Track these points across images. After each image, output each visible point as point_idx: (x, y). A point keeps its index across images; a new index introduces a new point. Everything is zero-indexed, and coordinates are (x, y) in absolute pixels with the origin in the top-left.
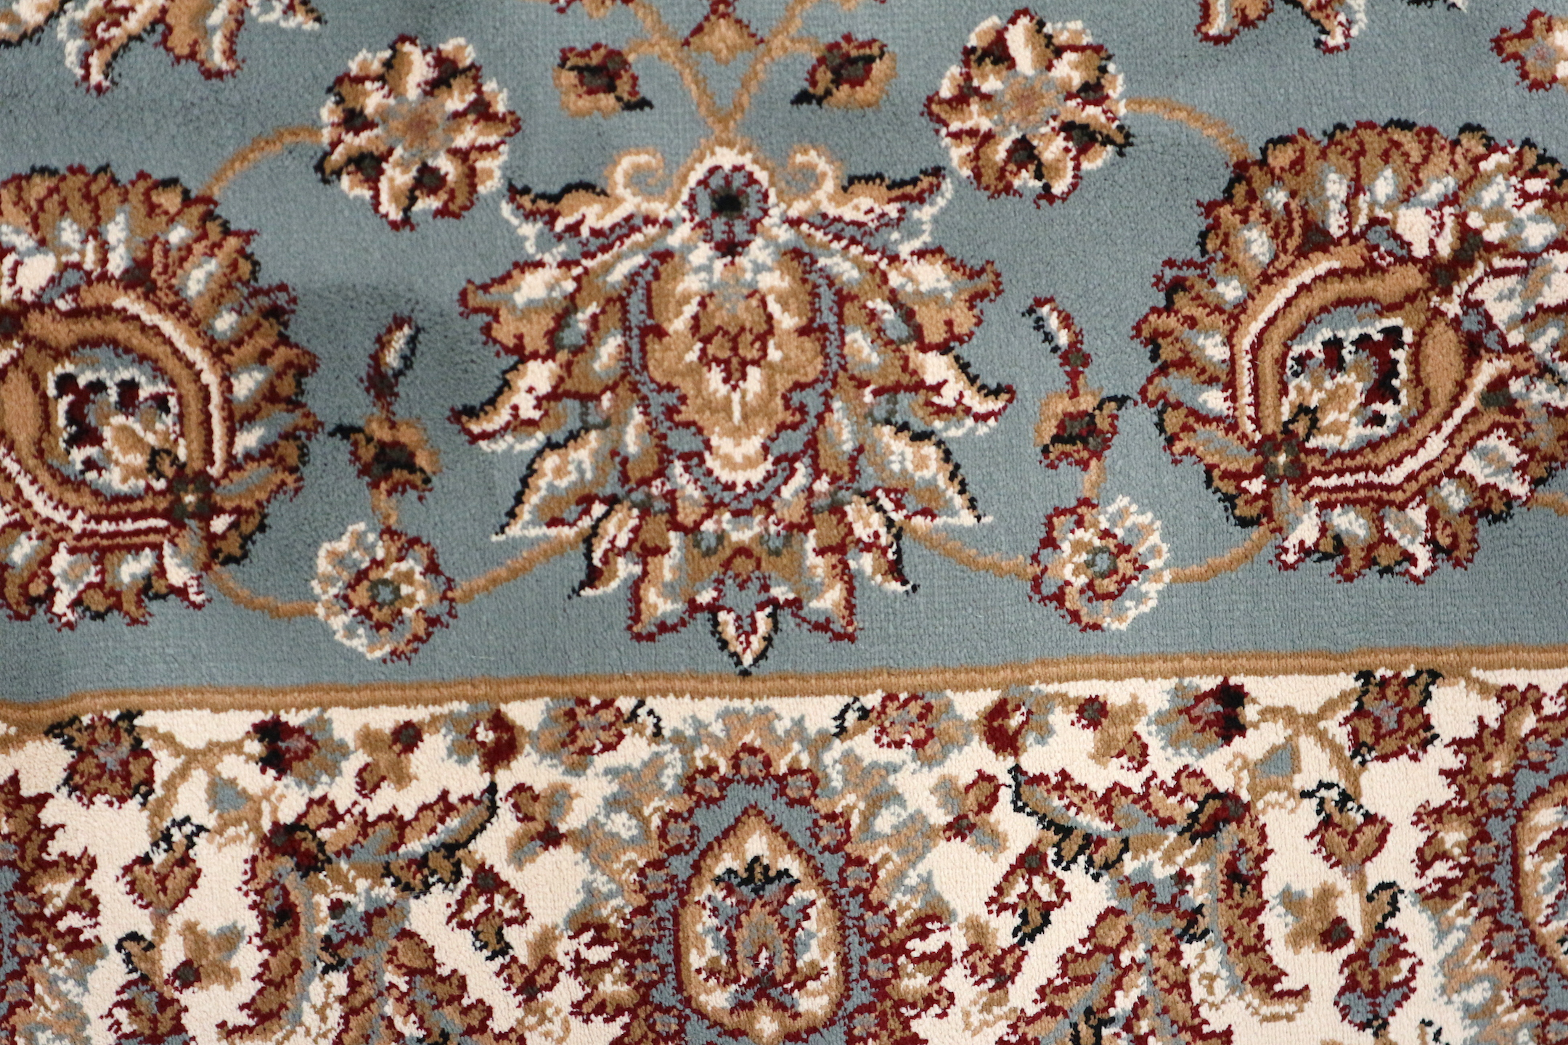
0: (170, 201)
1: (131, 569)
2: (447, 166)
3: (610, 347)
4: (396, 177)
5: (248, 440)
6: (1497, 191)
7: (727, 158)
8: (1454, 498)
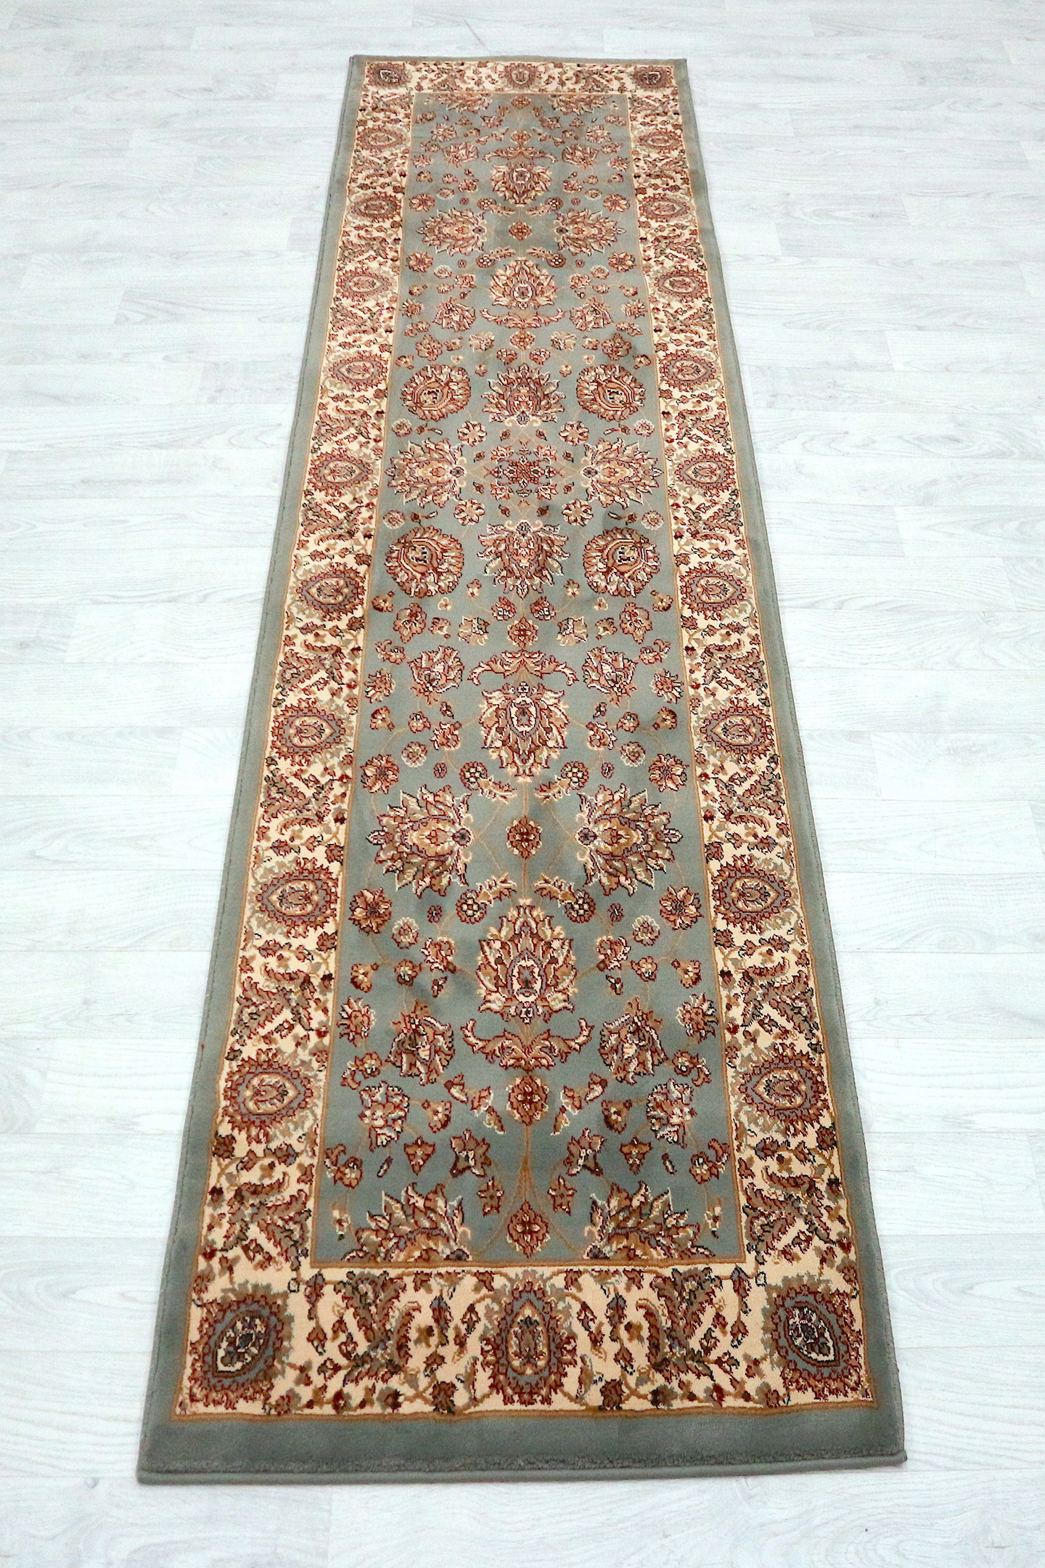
0: (588, 547)
1: (650, 554)
2: (583, 509)
3: (612, 488)
4: (585, 516)
5: (628, 537)
6: (587, 378)
7: (582, 472)
8: (633, 385)
